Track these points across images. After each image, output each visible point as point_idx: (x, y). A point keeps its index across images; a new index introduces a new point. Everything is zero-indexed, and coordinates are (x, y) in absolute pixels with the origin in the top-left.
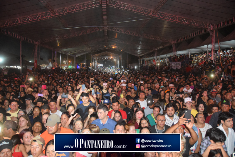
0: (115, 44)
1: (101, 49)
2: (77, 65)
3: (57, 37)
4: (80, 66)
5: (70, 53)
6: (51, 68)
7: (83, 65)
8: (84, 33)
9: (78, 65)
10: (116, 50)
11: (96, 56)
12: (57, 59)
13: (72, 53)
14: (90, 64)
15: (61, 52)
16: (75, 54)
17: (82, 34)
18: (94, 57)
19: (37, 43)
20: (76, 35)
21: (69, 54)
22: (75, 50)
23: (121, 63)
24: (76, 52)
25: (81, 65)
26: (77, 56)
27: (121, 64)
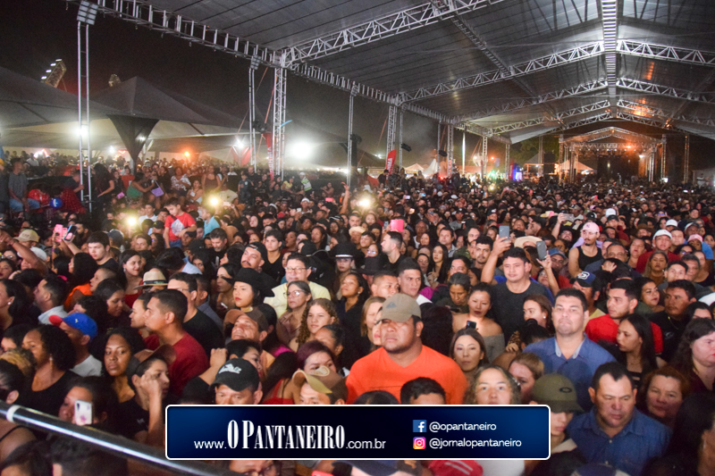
0: (644, 102)
1: (594, 119)
2: (514, 168)
3: (452, 82)
4: (522, 172)
5: (494, 130)
6: (436, 176)
7: (533, 171)
8: (537, 66)
9: (519, 171)
10: (646, 121)
11: (576, 142)
12: (450, 148)
13: (498, 130)
14: (556, 166)
15: (466, 127)
16: (507, 136)
17: (532, 68)
18: (569, 144)
19: (396, 101)
20: (513, 74)
21: (491, 135)
22: (509, 122)
23: (663, 166)
24: (510, 128)
25: (525, 170)
26: (515, 140)
27: (663, 170)
